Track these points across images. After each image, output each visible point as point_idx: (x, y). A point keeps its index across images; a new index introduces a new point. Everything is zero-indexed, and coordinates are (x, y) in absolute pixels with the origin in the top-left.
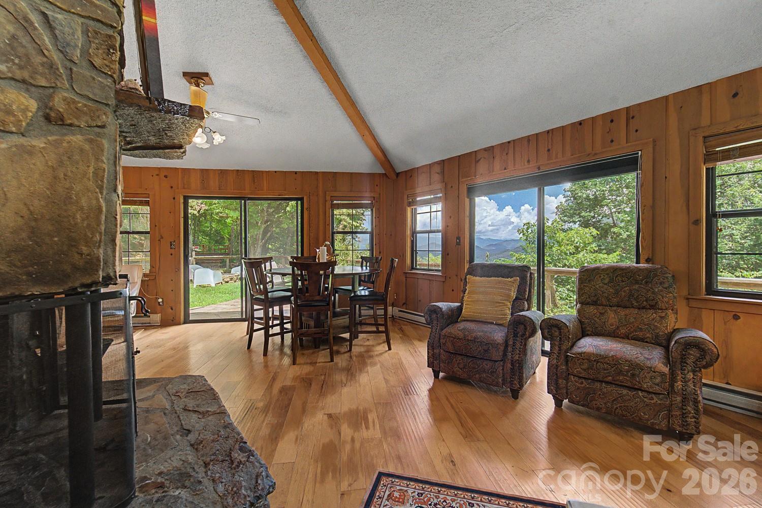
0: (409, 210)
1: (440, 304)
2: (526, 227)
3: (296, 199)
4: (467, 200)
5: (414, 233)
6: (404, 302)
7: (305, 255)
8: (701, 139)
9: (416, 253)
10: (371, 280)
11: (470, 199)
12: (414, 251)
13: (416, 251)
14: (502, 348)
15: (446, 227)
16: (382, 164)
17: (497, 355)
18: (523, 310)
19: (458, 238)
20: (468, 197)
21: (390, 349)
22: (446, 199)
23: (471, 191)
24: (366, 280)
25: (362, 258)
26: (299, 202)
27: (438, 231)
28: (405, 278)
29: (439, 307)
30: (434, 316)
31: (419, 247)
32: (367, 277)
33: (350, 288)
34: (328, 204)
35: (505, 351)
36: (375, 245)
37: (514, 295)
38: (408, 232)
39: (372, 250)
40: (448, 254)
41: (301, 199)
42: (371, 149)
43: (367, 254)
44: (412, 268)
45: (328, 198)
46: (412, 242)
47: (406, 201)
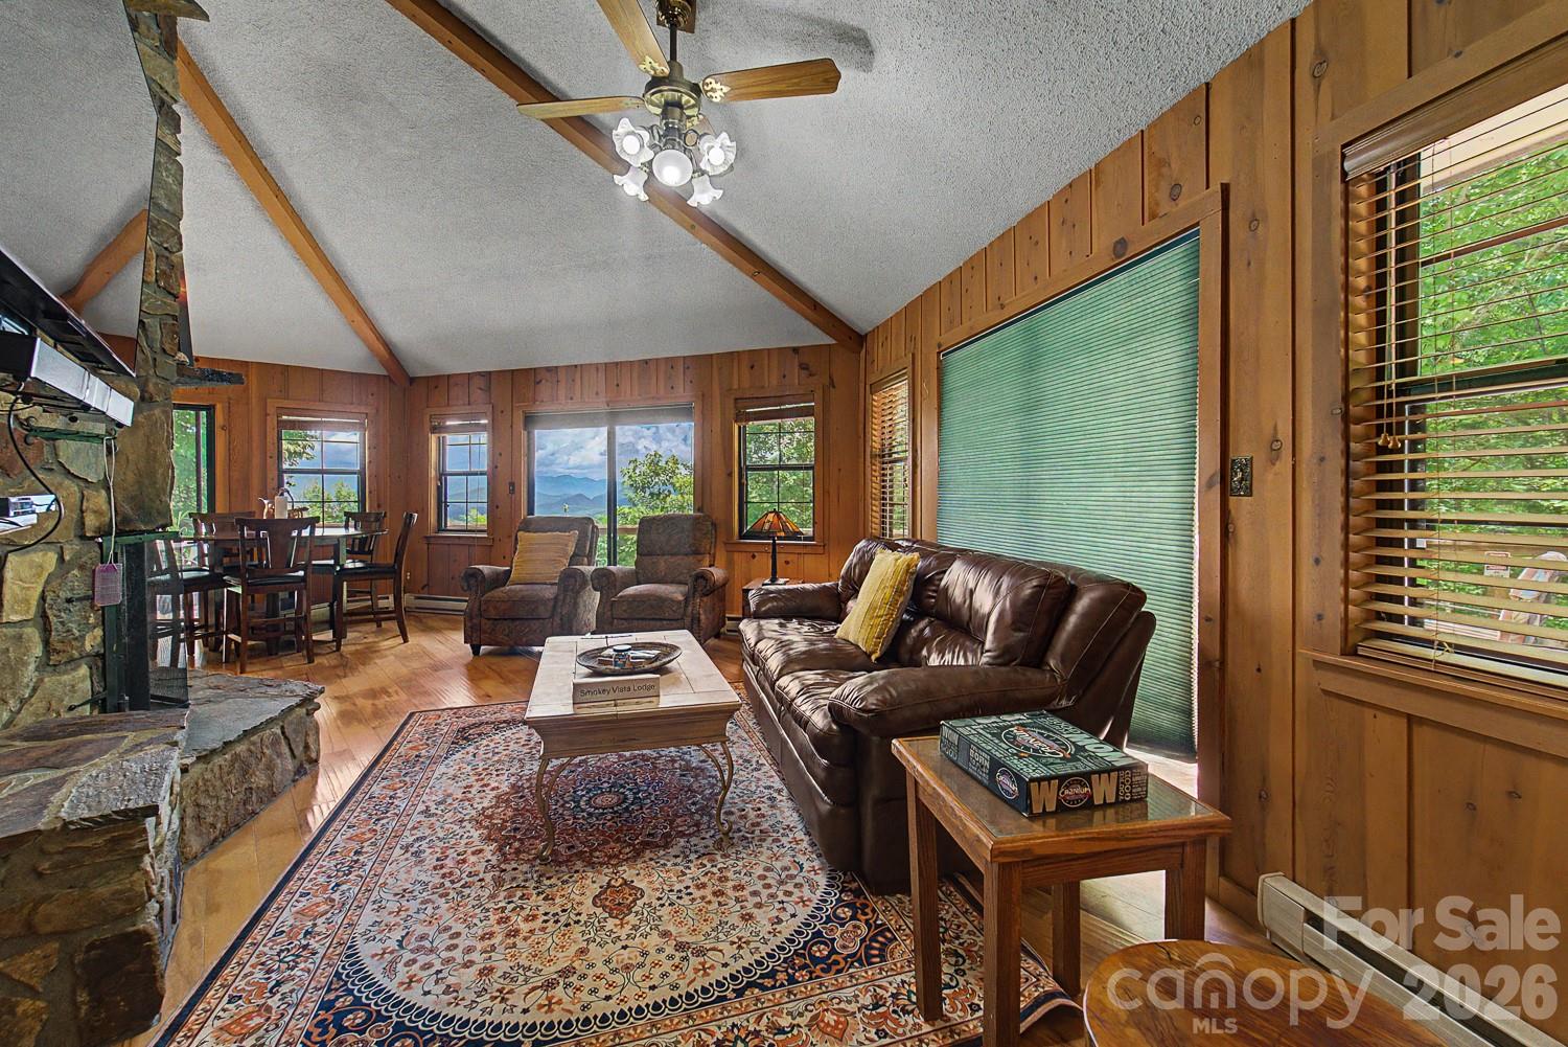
0: (433, 439)
1: (480, 567)
2: (632, 466)
3: (197, 408)
4: (524, 434)
5: (442, 475)
6: (426, 583)
7: (217, 511)
8: (732, 401)
9: (446, 506)
10: (367, 549)
11: (529, 433)
12: (442, 503)
13: (446, 502)
14: (552, 603)
15: (494, 467)
16: (384, 364)
17: (543, 612)
18: (582, 564)
19: (512, 484)
20: (525, 429)
21: (406, 641)
22: (494, 429)
23: (530, 421)
24: (356, 549)
25: (346, 514)
26: (203, 414)
27: (482, 474)
28: (426, 546)
29: (479, 569)
30: (472, 582)
31: (452, 496)
32: (357, 541)
33: (332, 562)
34: (272, 422)
35: (554, 607)
36: (370, 492)
37: (571, 550)
38: (433, 473)
39: (362, 501)
40: (497, 507)
41: (210, 409)
42: (365, 341)
43: (354, 508)
44: (440, 530)
45: (271, 410)
46: (439, 489)
47: (427, 426)
